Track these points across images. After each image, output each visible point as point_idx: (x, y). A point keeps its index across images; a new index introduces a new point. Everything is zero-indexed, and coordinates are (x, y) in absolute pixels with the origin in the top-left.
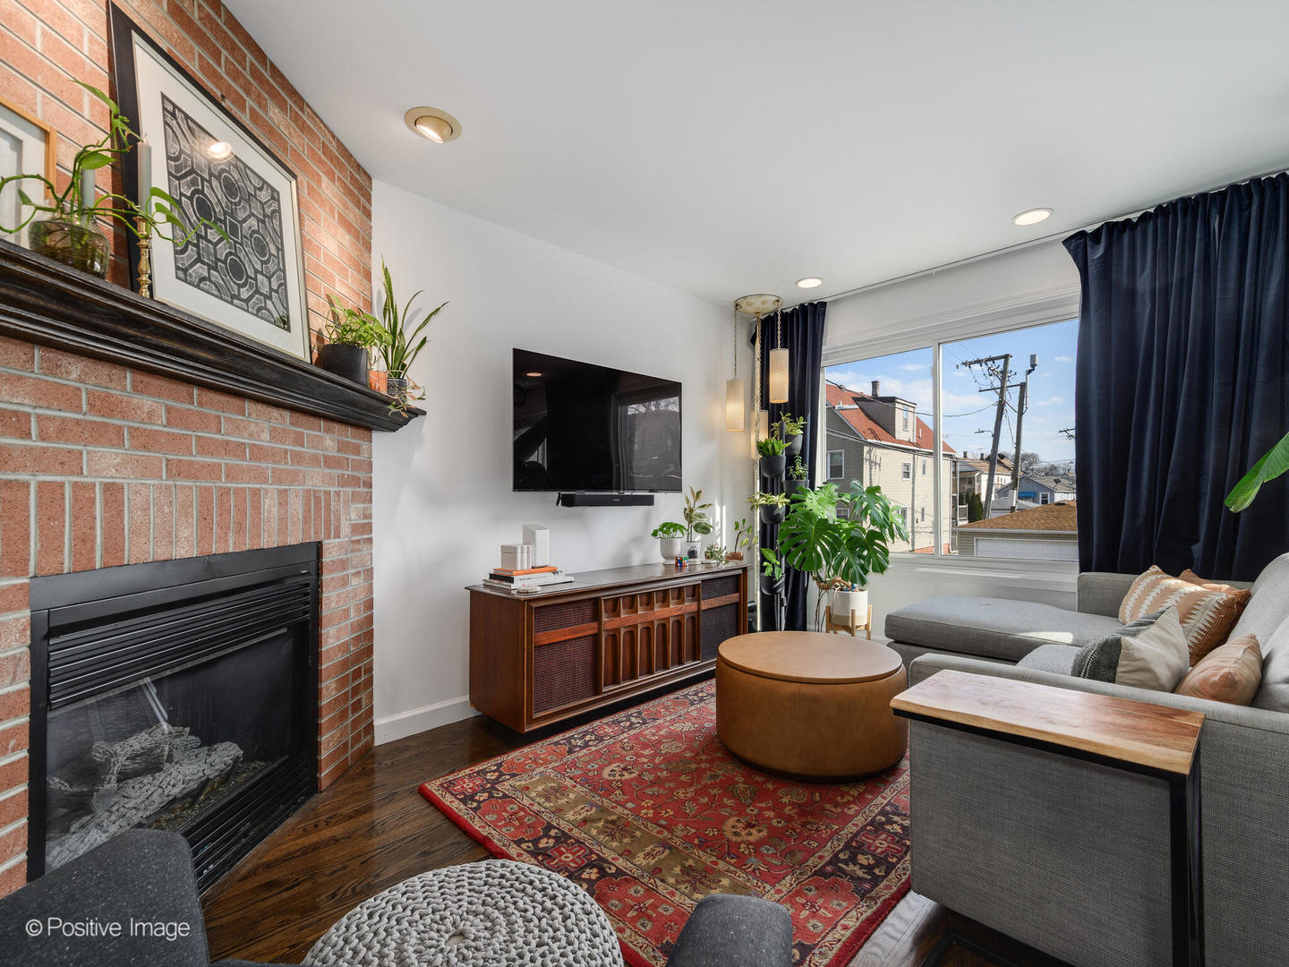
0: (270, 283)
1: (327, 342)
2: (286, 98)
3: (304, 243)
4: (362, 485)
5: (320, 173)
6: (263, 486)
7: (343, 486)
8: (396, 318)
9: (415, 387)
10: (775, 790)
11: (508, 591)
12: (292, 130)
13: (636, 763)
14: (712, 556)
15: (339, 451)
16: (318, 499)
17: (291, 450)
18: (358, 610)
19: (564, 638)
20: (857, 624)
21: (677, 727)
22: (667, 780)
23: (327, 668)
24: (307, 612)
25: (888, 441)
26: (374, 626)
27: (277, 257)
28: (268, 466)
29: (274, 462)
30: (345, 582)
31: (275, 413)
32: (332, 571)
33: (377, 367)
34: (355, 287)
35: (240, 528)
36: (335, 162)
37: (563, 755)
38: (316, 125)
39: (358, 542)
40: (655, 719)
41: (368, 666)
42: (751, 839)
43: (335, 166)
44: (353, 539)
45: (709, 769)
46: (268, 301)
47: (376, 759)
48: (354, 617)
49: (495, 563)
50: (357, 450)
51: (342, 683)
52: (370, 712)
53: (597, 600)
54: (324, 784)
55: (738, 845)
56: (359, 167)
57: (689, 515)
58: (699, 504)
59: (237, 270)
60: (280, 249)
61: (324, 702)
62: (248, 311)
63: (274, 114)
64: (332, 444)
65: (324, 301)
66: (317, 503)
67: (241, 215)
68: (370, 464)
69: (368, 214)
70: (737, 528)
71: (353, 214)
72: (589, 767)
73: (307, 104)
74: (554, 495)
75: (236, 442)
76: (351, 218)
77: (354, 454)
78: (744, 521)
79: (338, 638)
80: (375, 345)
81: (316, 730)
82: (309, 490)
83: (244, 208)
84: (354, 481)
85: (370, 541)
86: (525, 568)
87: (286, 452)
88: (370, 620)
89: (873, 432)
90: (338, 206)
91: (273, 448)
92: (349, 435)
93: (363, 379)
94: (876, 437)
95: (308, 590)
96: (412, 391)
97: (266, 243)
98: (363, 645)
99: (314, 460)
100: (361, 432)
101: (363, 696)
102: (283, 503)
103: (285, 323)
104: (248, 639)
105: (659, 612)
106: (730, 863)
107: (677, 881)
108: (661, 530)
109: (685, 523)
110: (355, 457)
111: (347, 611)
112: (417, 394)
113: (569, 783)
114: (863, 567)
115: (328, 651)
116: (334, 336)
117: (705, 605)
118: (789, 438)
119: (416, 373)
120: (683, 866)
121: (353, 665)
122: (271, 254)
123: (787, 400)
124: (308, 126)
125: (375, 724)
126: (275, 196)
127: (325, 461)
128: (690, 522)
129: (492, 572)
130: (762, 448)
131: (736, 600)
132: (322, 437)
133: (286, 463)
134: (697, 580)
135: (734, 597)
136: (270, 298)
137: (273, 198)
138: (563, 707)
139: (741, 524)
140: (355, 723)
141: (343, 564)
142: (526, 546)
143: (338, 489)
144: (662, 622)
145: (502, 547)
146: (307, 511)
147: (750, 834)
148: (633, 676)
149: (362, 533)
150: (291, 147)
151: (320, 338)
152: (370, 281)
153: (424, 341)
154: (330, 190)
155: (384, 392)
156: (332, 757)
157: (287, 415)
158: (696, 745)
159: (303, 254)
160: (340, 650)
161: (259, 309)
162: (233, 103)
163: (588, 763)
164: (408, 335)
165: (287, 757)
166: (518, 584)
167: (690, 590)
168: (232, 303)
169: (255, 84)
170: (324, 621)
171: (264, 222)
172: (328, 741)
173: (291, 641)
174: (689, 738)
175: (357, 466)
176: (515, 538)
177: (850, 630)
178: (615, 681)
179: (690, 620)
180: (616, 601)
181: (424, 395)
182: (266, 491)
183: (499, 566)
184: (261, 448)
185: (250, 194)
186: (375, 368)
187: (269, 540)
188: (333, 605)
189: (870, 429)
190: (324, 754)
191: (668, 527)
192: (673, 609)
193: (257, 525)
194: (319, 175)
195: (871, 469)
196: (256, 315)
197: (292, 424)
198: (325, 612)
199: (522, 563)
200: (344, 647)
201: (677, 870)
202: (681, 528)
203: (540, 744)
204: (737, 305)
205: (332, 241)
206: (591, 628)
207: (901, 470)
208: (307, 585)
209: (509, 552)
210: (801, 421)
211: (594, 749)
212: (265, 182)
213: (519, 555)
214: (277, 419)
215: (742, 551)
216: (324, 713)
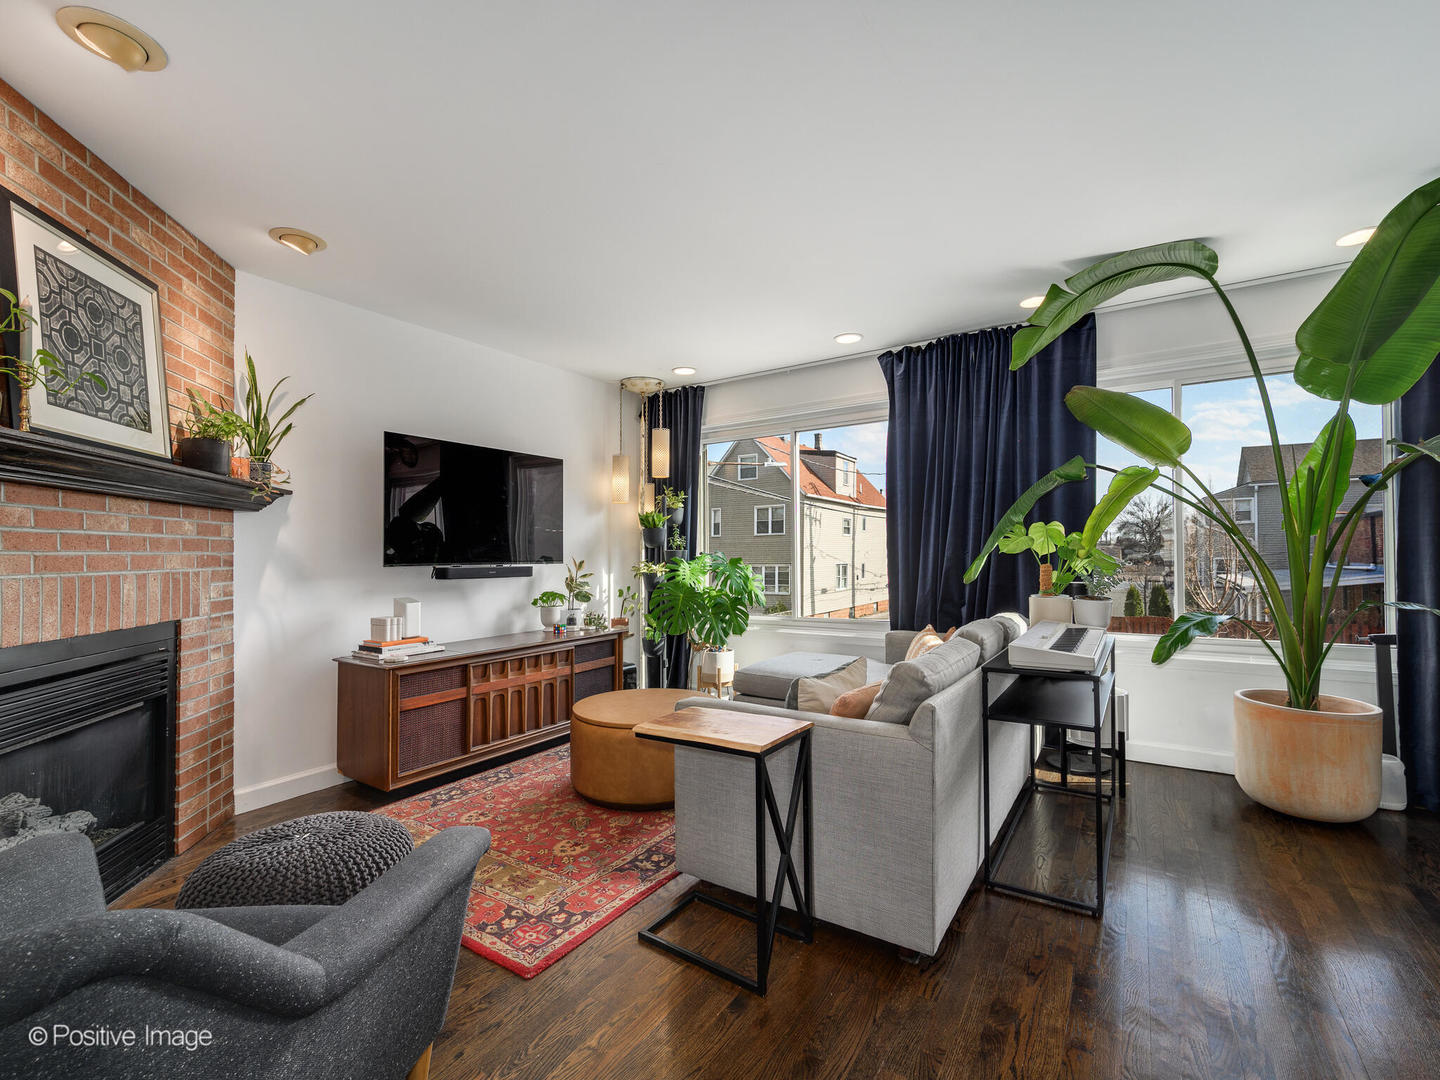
0: (132, 391)
1: (187, 436)
2: (147, 216)
3: (164, 345)
4: (223, 565)
5: (181, 276)
6: (124, 573)
7: (203, 566)
8: (259, 405)
9: (279, 472)
10: (607, 819)
11: (376, 661)
12: (153, 244)
13: (493, 809)
14: (590, 623)
15: (198, 534)
16: (176, 581)
17: (150, 538)
18: (217, 684)
19: (432, 703)
20: (722, 681)
21: (540, 779)
22: (518, 819)
23: (185, 739)
24: (165, 687)
25: (828, 496)
26: (235, 699)
27: (139, 366)
28: (127, 555)
29: (134, 551)
30: (204, 657)
31: (135, 505)
32: (190, 648)
33: (240, 452)
34: (216, 376)
35: (100, 611)
36: (197, 263)
37: (426, 807)
38: (177, 232)
39: (218, 618)
40: (521, 774)
41: (228, 738)
42: (574, 853)
43: (196, 267)
44: (213, 616)
45: (558, 809)
46: (130, 408)
47: (237, 825)
48: (213, 690)
49: (365, 635)
50: (218, 531)
51: (201, 753)
52: (230, 782)
53: (466, 666)
54: (182, 848)
55: (562, 858)
56: (221, 262)
57: (570, 583)
58: (581, 573)
59: (101, 385)
60: (142, 358)
61: (181, 771)
62: (111, 421)
63: (137, 235)
64: (191, 528)
65: (184, 395)
66: (174, 585)
67: (105, 335)
68: (231, 544)
69: (231, 304)
70: (620, 595)
71: (215, 308)
72: (449, 815)
73: (169, 217)
74: (430, 569)
75: (97, 535)
76: (212, 312)
77: (214, 535)
78: (629, 588)
79: (197, 711)
80: (238, 435)
81: (174, 797)
82: (168, 573)
83: (108, 328)
84: (215, 561)
85: (231, 617)
86: (395, 639)
87: (145, 539)
88: (230, 693)
89: (814, 487)
90: (199, 303)
91: (131, 537)
92: (210, 518)
93: (224, 469)
94: (817, 492)
95: (166, 666)
96: (275, 475)
97: (129, 355)
98: (224, 717)
99: (173, 545)
100: (222, 513)
101: (223, 766)
102: (142, 585)
103: (145, 424)
104: (105, 712)
105: (530, 675)
106: (550, 870)
107: (503, 886)
108: (541, 599)
109: (566, 592)
110: (213, 538)
111: (205, 686)
112: (280, 478)
113: (427, 828)
114: (724, 630)
115: (186, 723)
116: (195, 429)
117: (578, 669)
118: (670, 511)
119: (281, 457)
120: (512, 876)
121: (212, 736)
122: (132, 365)
123: (667, 476)
124: (170, 236)
125: (235, 793)
126: (137, 309)
127: (184, 545)
128: (571, 591)
129: (362, 644)
130: (644, 519)
131: (612, 663)
132: (180, 523)
133: (145, 550)
134: (571, 646)
135: (610, 660)
136: (132, 404)
137: (135, 312)
138: (430, 766)
139: (625, 591)
140: (214, 792)
141: (202, 641)
142: (396, 619)
143: (197, 570)
144: (533, 685)
145: (372, 620)
146: (165, 592)
147: (574, 850)
148: (503, 736)
149: (223, 610)
150: (153, 260)
151: (180, 430)
152: (232, 367)
153: (289, 427)
154: (190, 290)
155: (247, 478)
156: (190, 823)
157: (146, 506)
158: (552, 791)
159: (163, 355)
160: (198, 723)
161: (121, 418)
162: (97, 234)
163: (449, 812)
164: (273, 421)
165: (143, 823)
166: (386, 655)
167: (564, 655)
168: (96, 416)
169: (118, 212)
170: (182, 695)
171: (126, 336)
172: (187, 808)
173: (148, 713)
174: (549, 786)
175: (217, 546)
176: (385, 610)
177: (716, 686)
178: (485, 741)
179: (564, 683)
180: (486, 667)
181: (289, 478)
182: (125, 577)
183: (369, 637)
184: (121, 538)
185: (113, 314)
186: (237, 454)
187: (128, 621)
188: (191, 680)
189: (811, 484)
190: (182, 820)
191: (550, 597)
192: (546, 672)
193: (116, 609)
194: (180, 279)
195: (811, 525)
196: (119, 423)
197: (150, 513)
198: (183, 686)
199: (392, 634)
200: (203, 719)
201: (506, 879)
202: (561, 597)
203: (406, 801)
204: (622, 384)
205: (193, 337)
206: (460, 693)
207: (841, 525)
208: (166, 661)
209: (378, 625)
210: (682, 495)
211: (457, 801)
212: (126, 299)
213: (389, 627)
214: (136, 510)
215: (627, 617)
216: (181, 781)
